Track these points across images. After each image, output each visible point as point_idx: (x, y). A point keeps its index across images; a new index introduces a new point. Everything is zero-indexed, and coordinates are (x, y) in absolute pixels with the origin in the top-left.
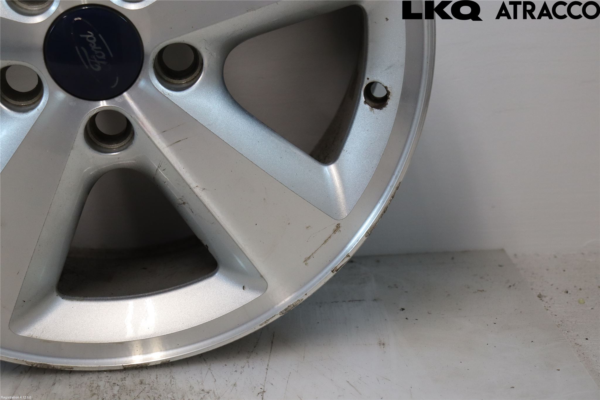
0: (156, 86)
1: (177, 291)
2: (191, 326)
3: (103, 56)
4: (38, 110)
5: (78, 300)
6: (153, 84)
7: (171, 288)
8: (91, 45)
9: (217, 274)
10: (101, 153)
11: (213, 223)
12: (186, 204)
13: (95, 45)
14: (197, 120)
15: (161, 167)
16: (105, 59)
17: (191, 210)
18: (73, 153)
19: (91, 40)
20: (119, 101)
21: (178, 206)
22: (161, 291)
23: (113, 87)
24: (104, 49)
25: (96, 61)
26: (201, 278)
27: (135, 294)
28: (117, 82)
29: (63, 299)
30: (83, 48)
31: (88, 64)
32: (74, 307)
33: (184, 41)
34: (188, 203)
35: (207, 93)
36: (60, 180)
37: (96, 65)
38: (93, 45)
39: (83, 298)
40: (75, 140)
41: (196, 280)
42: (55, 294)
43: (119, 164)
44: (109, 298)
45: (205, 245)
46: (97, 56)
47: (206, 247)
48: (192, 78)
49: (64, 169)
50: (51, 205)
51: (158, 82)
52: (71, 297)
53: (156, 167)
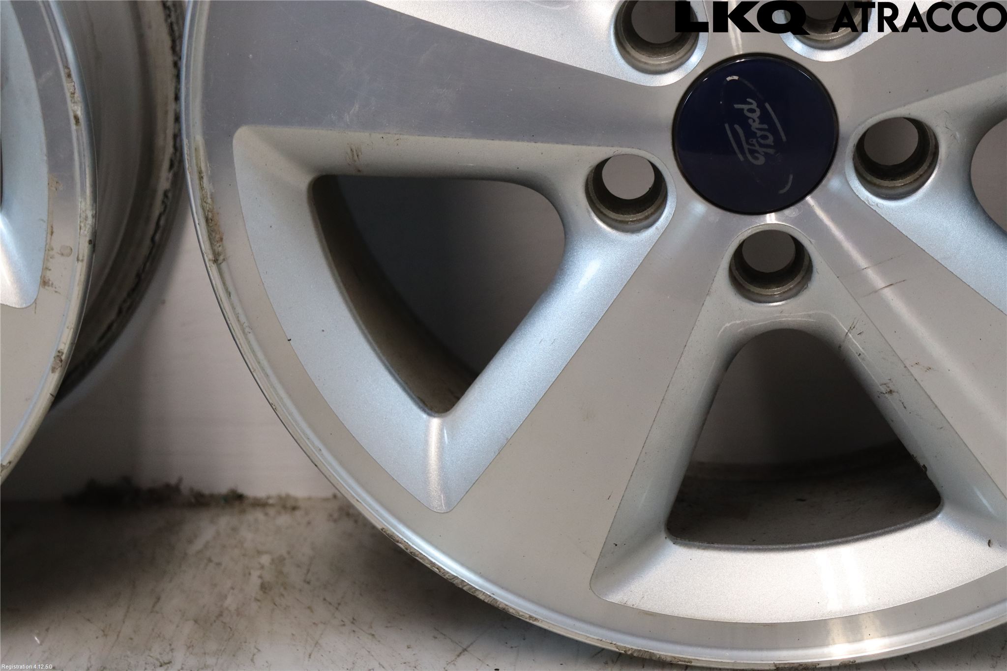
0: (855, 191)
1: (867, 542)
2: (893, 605)
3: (770, 140)
4: (657, 228)
5: (699, 547)
6: (852, 187)
7: (857, 537)
8: (750, 121)
9: (939, 516)
10: (753, 303)
11: (941, 428)
12: (894, 394)
13: (757, 121)
14: (924, 250)
15: (855, 329)
16: (773, 144)
17: (903, 403)
18: (709, 302)
19: (753, 113)
20: (791, 216)
21: (879, 397)
22: (840, 540)
23: (782, 192)
24: (773, 129)
25: (757, 148)
26: (910, 522)
27: (795, 543)
28: (790, 184)
29: (674, 545)
30: (737, 127)
31: (743, 153)
32: (693, 559)
33: (910, 114)
34: (897, 392)
35: (943, 203)
36: (686, 346)
37: (756, 155)
38: (754, 121)
39: (708, 545)
40: (713, 280)
41: (902, 525)
42: (663, 535)
43: (781, 322)
44: (749, 547)
45: (922, 464)
46: (759, 139)
47: (924, 469)
48: (915, 178)
49: (693, 328)
50: (668, 387)
51: (860, 184)
52: (688, 542)
53: (845, 331)
